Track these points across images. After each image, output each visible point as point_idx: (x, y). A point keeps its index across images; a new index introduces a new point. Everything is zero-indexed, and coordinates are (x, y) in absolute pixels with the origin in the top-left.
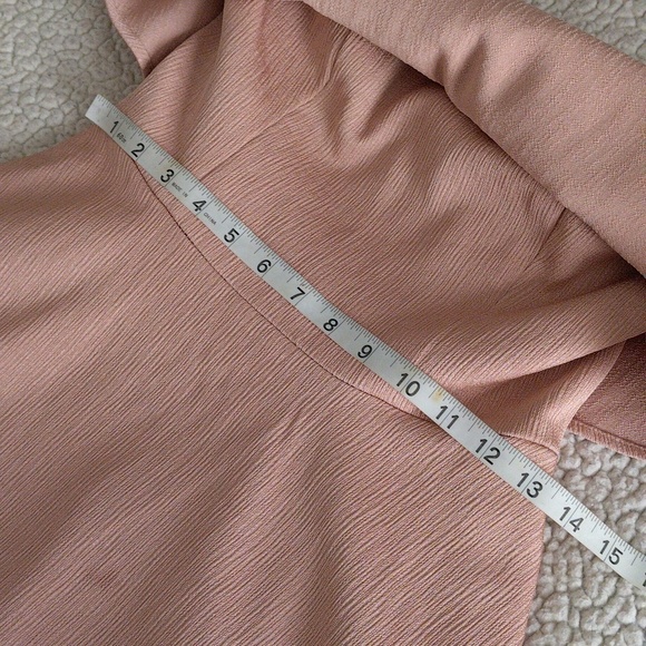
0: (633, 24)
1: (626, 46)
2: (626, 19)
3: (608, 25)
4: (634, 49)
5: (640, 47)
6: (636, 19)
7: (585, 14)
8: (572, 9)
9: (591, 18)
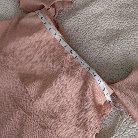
0: (100, 45)
1: (98, 49)
2: (99, 44)
3: (96, 45)
4: (99, 50)
5: (100, 50)
6: (101, 44)
7: (92, 42)
8: (90, 41)
9: (93, 43)
